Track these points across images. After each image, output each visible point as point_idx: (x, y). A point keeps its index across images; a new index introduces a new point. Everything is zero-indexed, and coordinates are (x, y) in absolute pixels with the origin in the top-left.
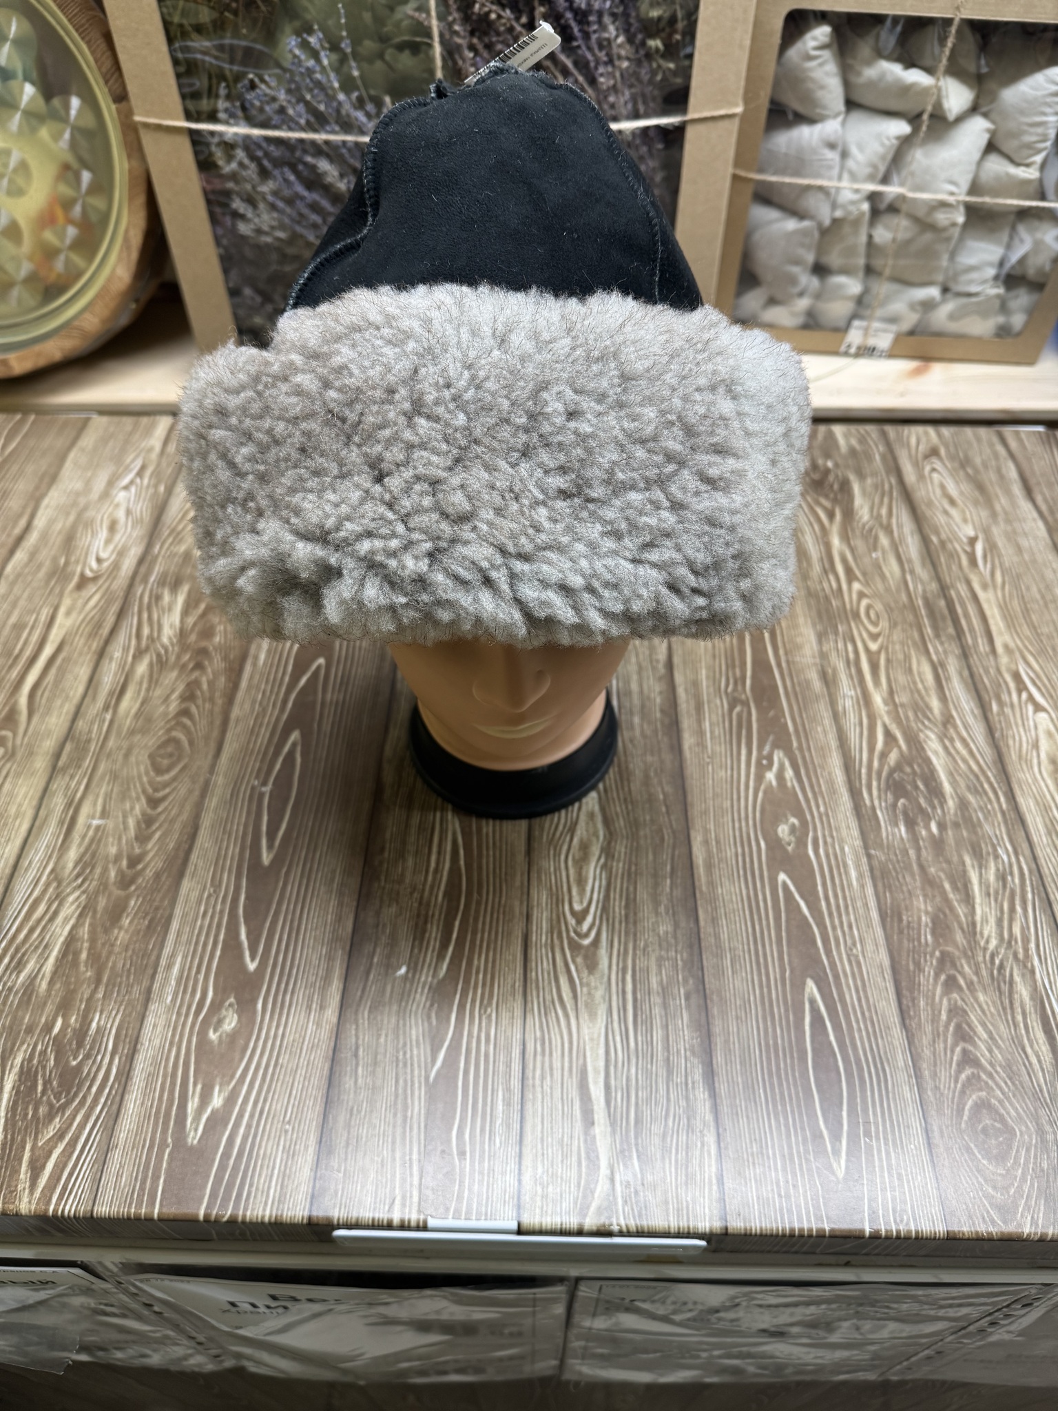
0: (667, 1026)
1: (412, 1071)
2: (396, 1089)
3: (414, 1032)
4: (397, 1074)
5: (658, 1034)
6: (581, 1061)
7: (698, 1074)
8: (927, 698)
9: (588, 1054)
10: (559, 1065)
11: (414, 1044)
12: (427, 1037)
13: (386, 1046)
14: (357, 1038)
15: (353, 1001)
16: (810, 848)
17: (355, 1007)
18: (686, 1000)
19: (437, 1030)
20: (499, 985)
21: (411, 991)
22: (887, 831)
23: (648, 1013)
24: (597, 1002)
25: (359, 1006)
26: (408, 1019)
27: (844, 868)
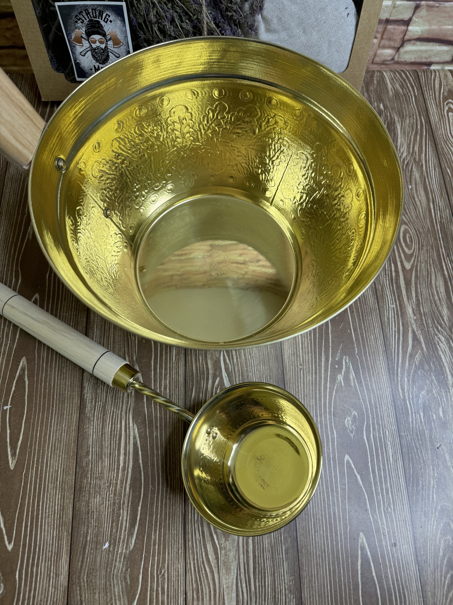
0: (274, 574)
3: (116, 590)
5: (269, 580)
8: (440, 308)
9: (226, 598)
11: (117, 598)
12: (125, 594)
13: (99, 600)
14: (81, 596)
15: (76, 569)
16: (365, 434)
17: (78, 574)
18: (286, 554)
19: (131, 587)
20: (169, 553)
21: (113, 560)
22: (412, 416)
23: (262, 565)
24: (231, 561)
25: (80, 573)
26: (112, 581)
27: (385, 448)
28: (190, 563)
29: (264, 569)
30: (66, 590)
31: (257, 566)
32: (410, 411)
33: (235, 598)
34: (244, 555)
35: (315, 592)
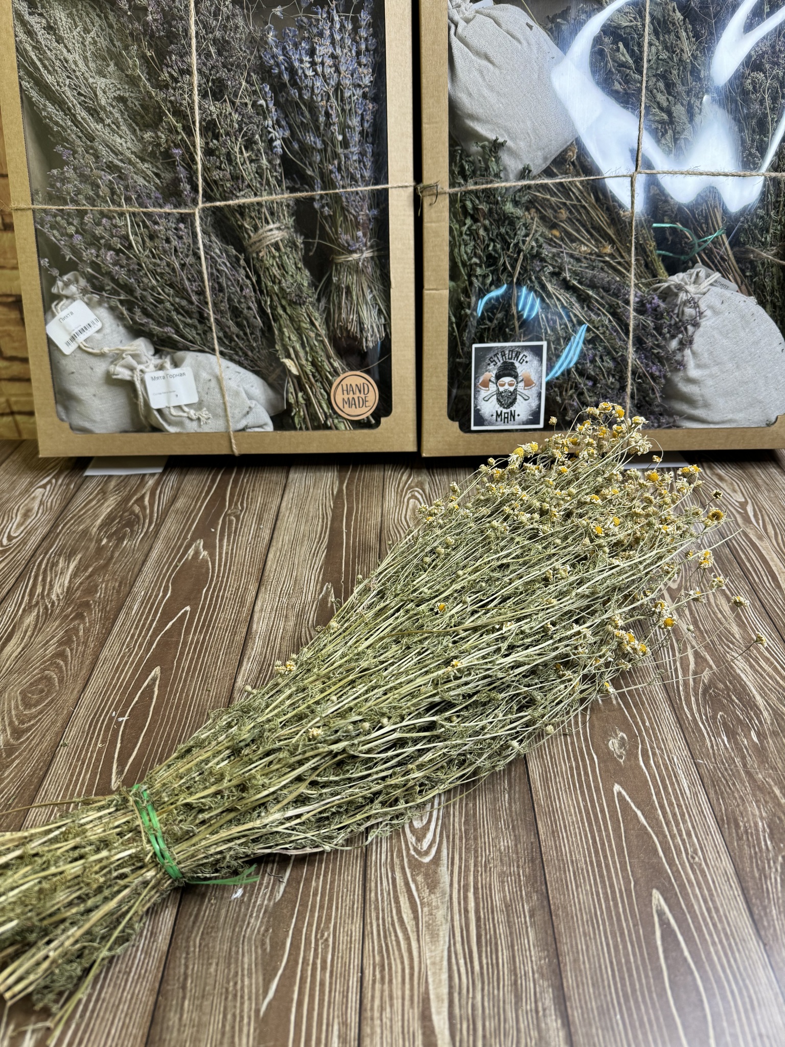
0: (513, 946)
1: (242, 1004)
2: (224, 1026)
3: (246, 960)
4: (225, 1008)
5: (504, 955)
6: (422, 989)
7: (548, 999)
9: (430, 980)
10: (400, 993)
11: (246, 972)
12: (260, 967)
13: (216, 976)
14: (186, 967)
15: (185, 926)
16: (641, 759)
17: (186, 933)
18: (530, 917)
19: (271, 956)
20: (337, 908)
21: (246, 915)
22: (711, 741)
23: (492, 932)
24: (439, 923)
25: (191, 932)
26: (241, 946)
27: (675, 777)
28: (371, 923)
29: (496, 938)
30: (164, 958)
31: (483, 933)
32: (705, 734)
33: (447, 982)
34: (460, 915)
35: (587, 978)
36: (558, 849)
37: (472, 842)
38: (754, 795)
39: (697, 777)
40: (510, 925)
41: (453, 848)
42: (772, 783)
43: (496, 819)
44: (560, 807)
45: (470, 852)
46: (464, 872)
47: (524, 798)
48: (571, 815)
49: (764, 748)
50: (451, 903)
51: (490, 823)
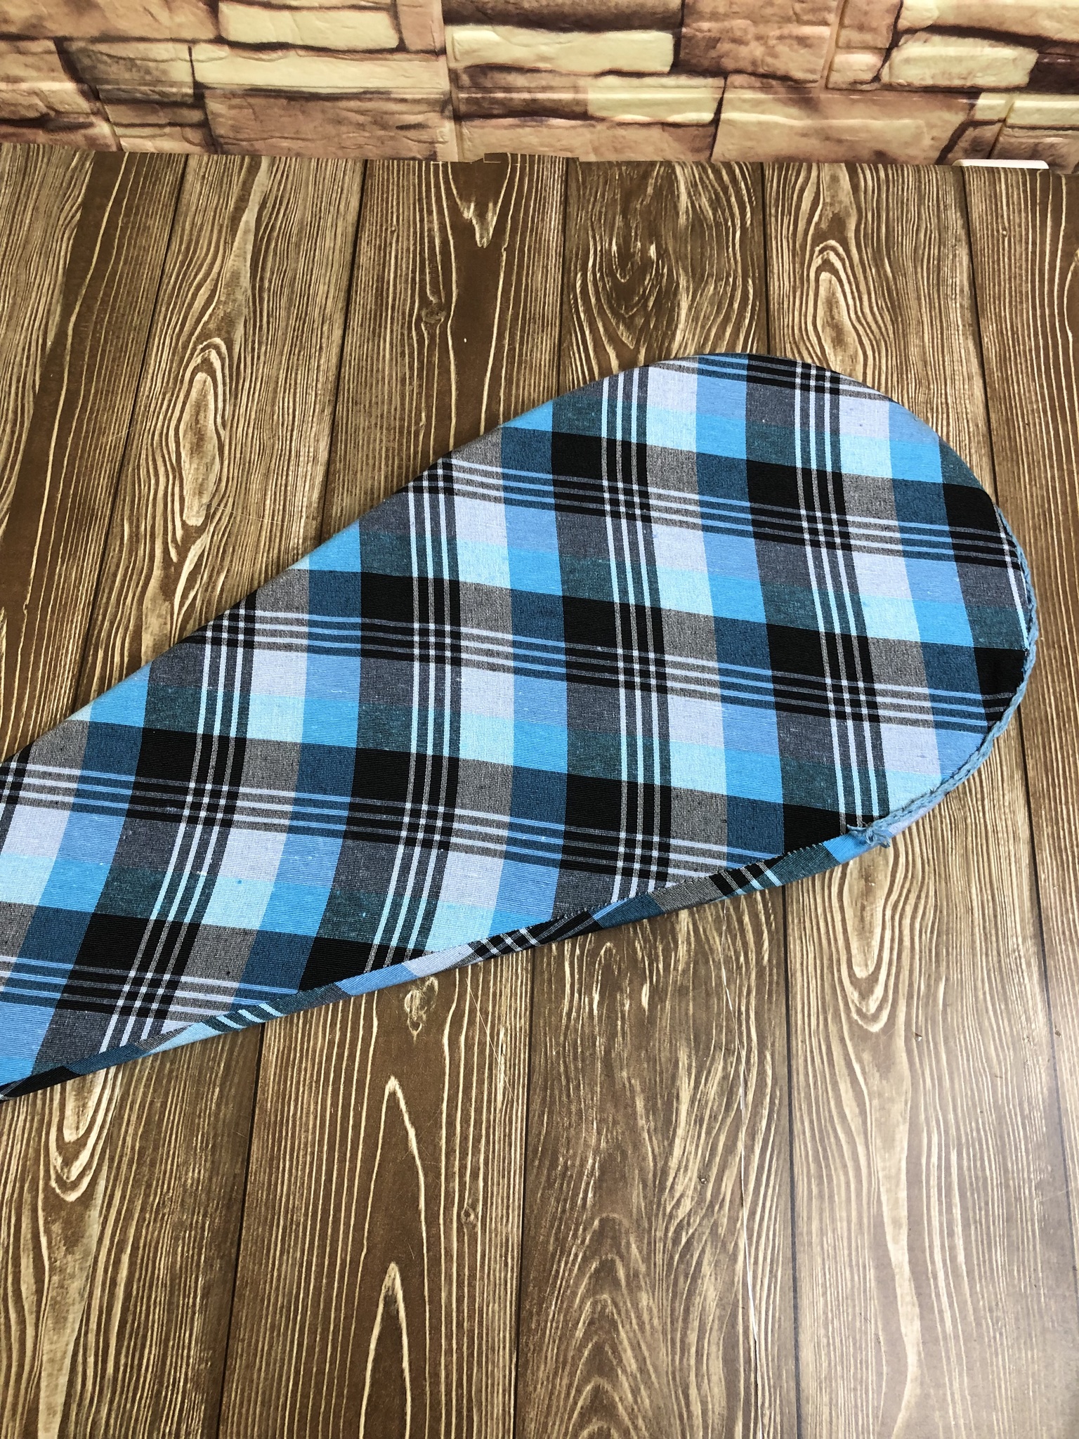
36: (272, 1187)
37: (146, 1169)
38: (602, 1110)
39: (523, 1068)
40: (171, 1306)
41: (115, 1180)
42: (638, 1089)
43: (191, 1129)
44: (295, 1114)
45: (140, 1187)
46: (123, 1221)
47: (243, 1095)
48: (307, 1131)
49: (652, 1020)
50: (95, 1270)
51: (181, 1138)
